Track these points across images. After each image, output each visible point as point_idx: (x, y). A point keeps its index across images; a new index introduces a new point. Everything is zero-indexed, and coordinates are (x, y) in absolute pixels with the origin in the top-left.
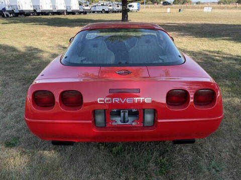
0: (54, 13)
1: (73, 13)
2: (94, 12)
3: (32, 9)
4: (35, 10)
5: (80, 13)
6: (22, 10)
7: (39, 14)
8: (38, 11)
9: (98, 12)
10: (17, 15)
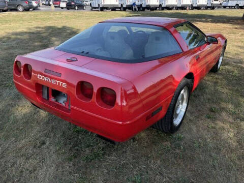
0: (178, 8)
1: (198, 8)
2: (225, 7)
3: (158, 4)
4: (160, 5)
5: (207, 8)
6: (149, 5)
7: (163, 9)
8: (163, 6)
9: (231, 7)
10: (144, 9)
